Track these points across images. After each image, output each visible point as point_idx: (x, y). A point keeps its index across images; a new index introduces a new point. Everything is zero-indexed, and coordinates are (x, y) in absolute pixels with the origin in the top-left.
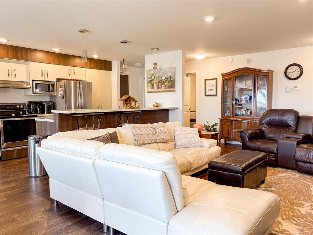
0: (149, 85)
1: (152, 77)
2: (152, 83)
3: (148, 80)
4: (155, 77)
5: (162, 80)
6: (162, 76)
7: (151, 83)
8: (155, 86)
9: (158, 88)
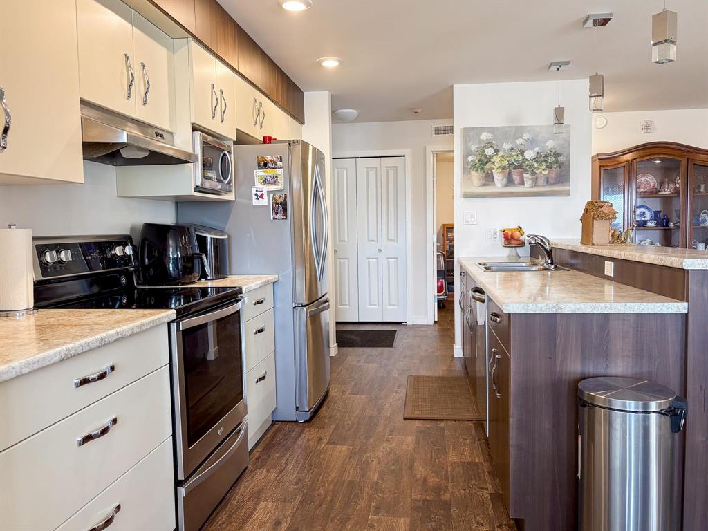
0: (473, 173)
1: (486, 151)
2: (487, 166)
3: (470, 158)
4: (496, 151)
5: (525, 160)
6: (522, 147)
7: (482, 169)
8: (498, 177)
9: (510, 181)
